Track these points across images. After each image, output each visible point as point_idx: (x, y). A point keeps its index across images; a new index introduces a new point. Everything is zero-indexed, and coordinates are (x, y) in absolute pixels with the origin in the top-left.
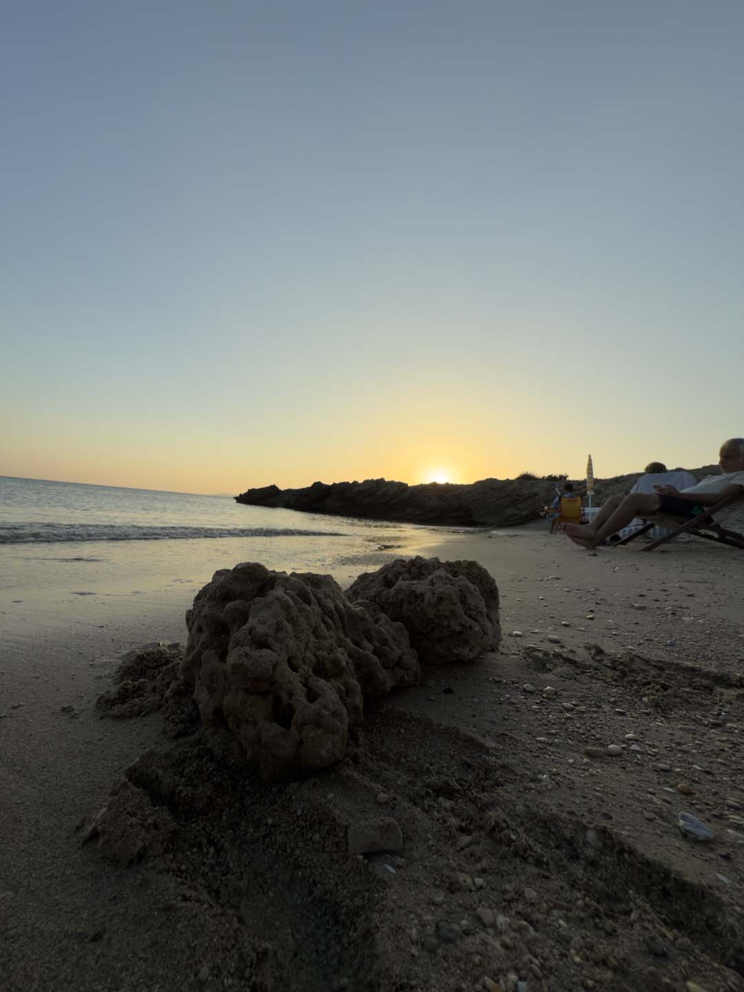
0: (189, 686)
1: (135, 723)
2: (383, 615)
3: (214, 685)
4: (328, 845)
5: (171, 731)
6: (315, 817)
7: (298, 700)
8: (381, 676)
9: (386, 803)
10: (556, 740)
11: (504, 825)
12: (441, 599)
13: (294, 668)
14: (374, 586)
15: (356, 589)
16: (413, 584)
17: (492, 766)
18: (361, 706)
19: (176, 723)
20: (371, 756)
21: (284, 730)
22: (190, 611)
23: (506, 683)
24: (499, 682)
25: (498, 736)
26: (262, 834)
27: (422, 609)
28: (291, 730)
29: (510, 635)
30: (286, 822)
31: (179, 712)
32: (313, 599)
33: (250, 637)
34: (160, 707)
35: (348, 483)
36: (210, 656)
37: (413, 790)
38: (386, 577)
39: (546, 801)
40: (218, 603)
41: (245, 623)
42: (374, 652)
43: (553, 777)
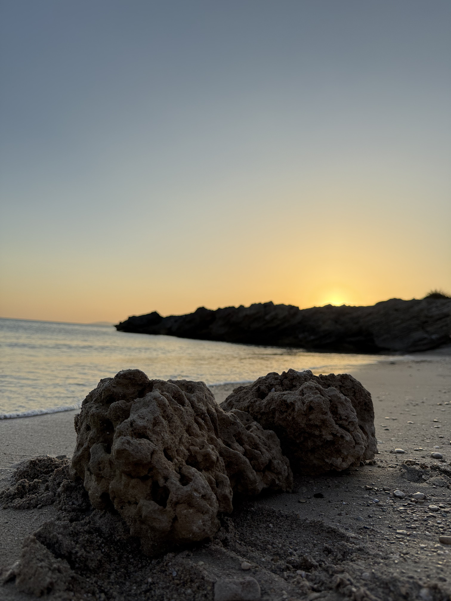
0: (79, 479)
1: (33, 513)
2: (255, 423)
3: (101, 472)
4: (198, 597)
5: (64, 517)
6: (188, 576)
7: (172, 483)
8: (251, 476)
9: (249, 569)
10: (415, 532)
11: (348, 582)
12: (310, 408)
13: (170, 458)
14: (247, 398)
15: (231, 401)
16: (284, 394)
17: (349, 550)
18: (231, 497)
19: (69, 511)
20: (239, 542)
21: (161, 507)
22: (78, 415)
23: (377, 490)
24: (371, 489)
25: (360, 529)
26: (144, 590)
27: (293, 418)
28: (167, 508)
29: (391, 452)
30: (163, 581)
31: (70, 503)
32: (187, 401)
33: (131, 429)
34: (53, 502)
35: (233, 308)
36: (97, 450)
37: (274, 565)
38: (259, 388)
39: (391, 570)
40: (103, 405)
41: (127, 418)
42: (245, 454)
43: (402, 555)
